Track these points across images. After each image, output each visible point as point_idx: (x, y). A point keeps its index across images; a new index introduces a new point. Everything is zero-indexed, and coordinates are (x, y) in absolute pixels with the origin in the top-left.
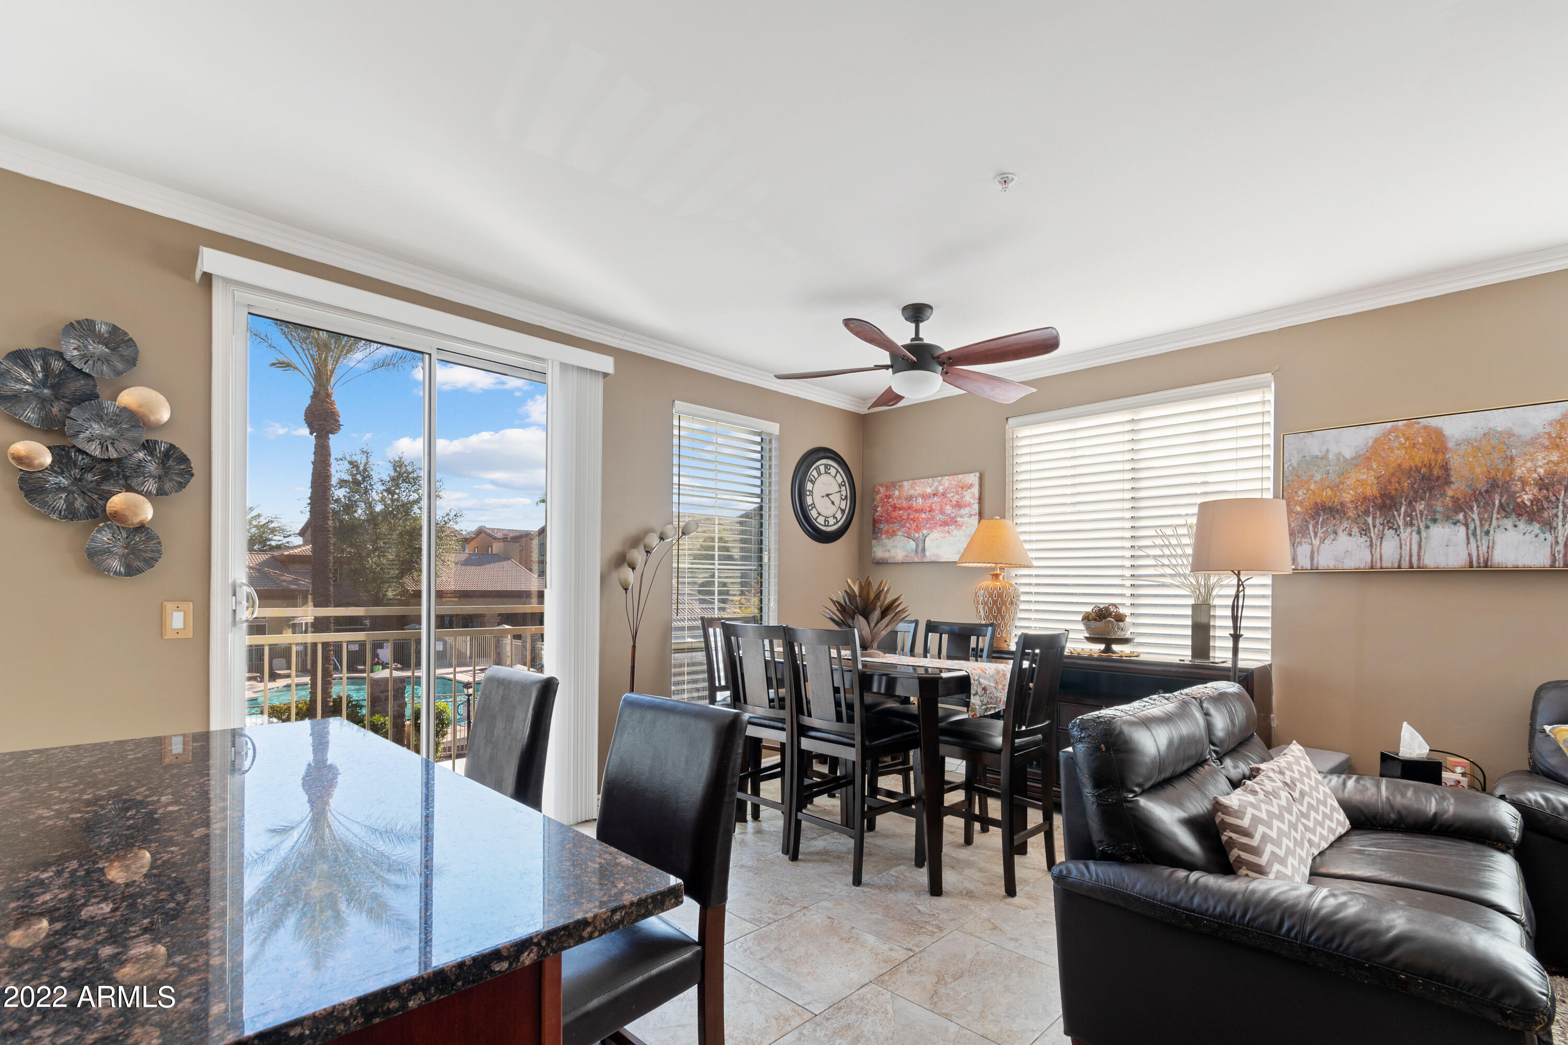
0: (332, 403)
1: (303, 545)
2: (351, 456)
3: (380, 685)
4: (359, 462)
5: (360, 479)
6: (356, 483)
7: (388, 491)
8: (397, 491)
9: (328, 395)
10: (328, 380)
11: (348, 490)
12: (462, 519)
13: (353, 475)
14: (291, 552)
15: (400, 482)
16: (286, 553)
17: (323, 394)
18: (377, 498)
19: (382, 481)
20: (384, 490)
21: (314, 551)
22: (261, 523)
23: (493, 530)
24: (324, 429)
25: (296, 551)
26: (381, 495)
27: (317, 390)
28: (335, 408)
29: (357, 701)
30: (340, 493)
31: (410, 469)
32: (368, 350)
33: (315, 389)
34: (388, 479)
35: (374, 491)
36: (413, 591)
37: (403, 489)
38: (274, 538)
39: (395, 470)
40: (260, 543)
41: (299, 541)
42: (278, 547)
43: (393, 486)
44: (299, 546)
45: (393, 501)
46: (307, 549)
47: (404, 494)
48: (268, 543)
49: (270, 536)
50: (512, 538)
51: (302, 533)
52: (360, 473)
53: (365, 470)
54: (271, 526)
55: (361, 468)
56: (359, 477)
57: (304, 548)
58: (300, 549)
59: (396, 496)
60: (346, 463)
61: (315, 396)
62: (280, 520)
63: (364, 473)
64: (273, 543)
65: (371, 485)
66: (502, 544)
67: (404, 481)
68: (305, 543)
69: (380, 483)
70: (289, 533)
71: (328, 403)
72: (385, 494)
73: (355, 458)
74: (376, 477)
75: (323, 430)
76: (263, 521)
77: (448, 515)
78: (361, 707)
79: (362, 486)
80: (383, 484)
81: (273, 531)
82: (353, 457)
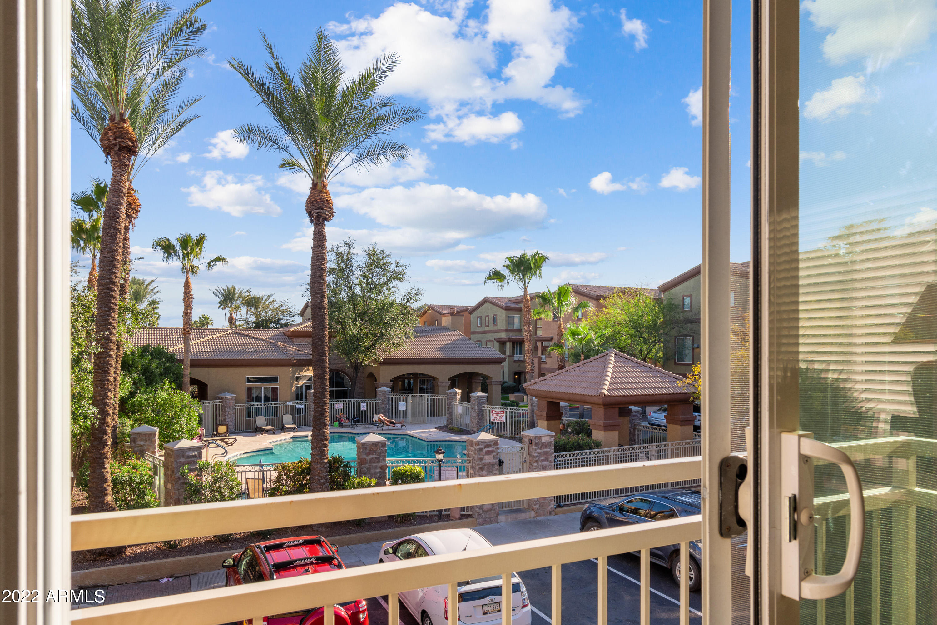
0: (327, 193)
1: (303, 323)
2: (337, 248)
3: (366, 448)
4: (343, 252)
5: (344, 267)
6: (342, 271)
7: (364, 276)
8: (371, 276)
9: (324, 186)
10: (323, 172)
11: (335, 276)
12: (421, 297)
13: (339, 265)
14: (295, 328)
15: (373, 268)
16: (292, 330)
17: (319, 186)
18: (356, 282)
19: (360, 267)
20: (361, 275)
21: (313, 327)
22: (275, 307)
23: (439, 306)
24: (321, 216)
25: (298, 327)
26: (358, 280)
27: (315, 182)
28: (329, 197)
29: (347, 462)
30: (330, 278)
31: (380, 256)
32: (355, 143)
33: (313, 181)
34: (364, 266)
35: (354, 276)
36: (383, 359)
37: (375, 274)
38: (284, 318)
39: (369, 257)
40: (274, 322)
41: (299, 320)
42: (286, 325)
43: (368, 271)
44: (301, 324)
45: (367, 284)
46: (308, 326)
47: (376, 278)
48: (280, 322)
49: (281, 317)
50: (458, 312)
51: (302, 314)
52: (343, 262)
53: (348, 259)
54: (282, 308)
55: (345, 258)
56: (343, 265)
57: (304, 325)
58: (301, 326)
59: (370, 280)
60: (334, 254)
61: (314, 187)
62: (287, 304)
63: (347, 261)
64: (283, 322)
65: (352, 272)
66: (450, 318)
67: (376, 267)
68: (305, 321)
69: (359, 269)
70: (293, 314)
71: (324, 193)
72: (362, 279)
73: (341, 250)
74: (355, 264)
75: (320, 218)
76: (276, 305)
77: (409, 294)
78: (351, 467)
79: (345, 273)
80: (361, 270)
81: (283, 312)
82: (339, 249)
